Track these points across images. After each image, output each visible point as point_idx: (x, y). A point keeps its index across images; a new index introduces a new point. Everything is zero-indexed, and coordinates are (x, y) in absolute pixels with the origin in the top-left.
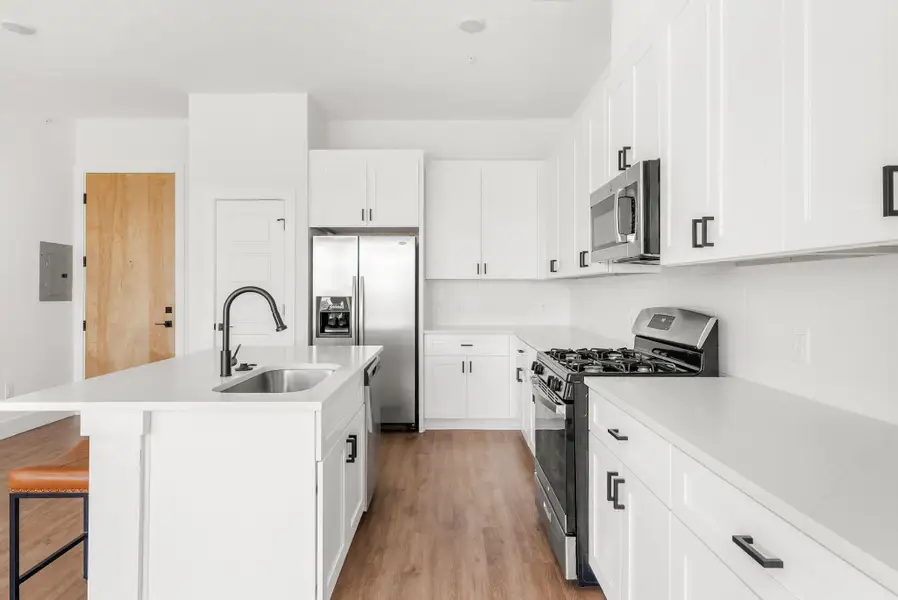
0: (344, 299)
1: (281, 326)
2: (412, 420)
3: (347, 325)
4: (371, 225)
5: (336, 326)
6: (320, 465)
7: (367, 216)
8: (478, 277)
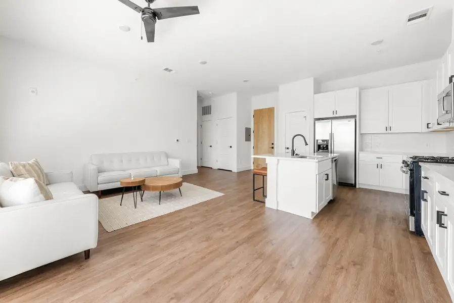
0: (327, 141)
1: (307, 144)
2: (354, 183)
3: (327, 149)
4: (336, 116)
5: (323, 149)
6: (317, 176)
7: (335, 113)
8: (387, 132)
